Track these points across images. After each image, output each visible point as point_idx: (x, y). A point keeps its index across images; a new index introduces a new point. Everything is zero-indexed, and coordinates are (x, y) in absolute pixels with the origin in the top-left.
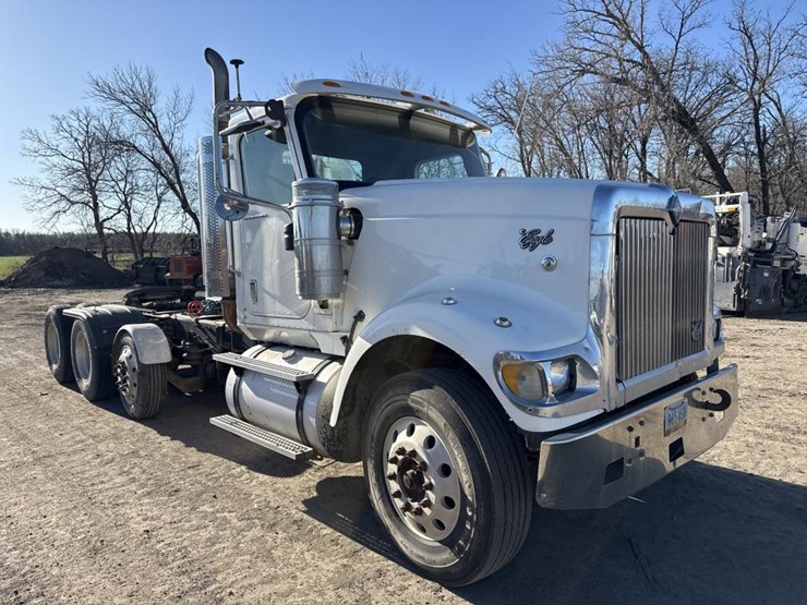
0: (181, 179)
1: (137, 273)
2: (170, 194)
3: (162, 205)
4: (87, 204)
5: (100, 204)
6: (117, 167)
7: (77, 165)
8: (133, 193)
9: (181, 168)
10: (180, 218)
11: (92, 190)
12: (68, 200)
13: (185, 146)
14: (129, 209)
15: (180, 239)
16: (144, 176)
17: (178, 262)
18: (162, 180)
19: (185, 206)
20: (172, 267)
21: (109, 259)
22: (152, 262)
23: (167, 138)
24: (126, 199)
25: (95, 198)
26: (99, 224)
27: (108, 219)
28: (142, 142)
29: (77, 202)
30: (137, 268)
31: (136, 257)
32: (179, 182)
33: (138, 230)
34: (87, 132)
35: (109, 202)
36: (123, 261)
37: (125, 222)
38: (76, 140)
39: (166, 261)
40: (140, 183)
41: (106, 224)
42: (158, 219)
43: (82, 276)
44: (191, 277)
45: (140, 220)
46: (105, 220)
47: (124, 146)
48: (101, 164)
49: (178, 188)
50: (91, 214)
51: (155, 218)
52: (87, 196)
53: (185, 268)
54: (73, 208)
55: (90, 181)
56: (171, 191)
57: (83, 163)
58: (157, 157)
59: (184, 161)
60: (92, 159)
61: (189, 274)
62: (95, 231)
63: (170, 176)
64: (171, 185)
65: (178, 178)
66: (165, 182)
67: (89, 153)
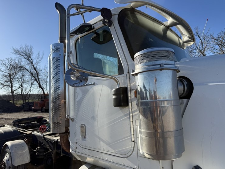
0: (39, 77)
1: (23, 107)
2: (35, 82)
3: (33, 86)
4: (9, 86)
5: (13, 86)
6: (19, 75)
7: (6, 74)
8: (24, 82)
9: (39, 75)
10: (38, 89)
11: (11, 82)
12: (3, 85)
13: (41, 68)
14: (22, 87)
15: (38, 96)
16: (28, 77)
17: (37, 103)
18: (33, 78)
19: (40, 86)
20: (34, 105)
21: (15, 102)
22: (28, 104)
23: (35, 66)
24: (21, 84)
25: (12, 84)
26: (12, 92)
27: (15, 90)
28: (28, 67)
29: (6, 85)
30: (23, 106)
31: (23, 102)
32: (38, 79)
33: (25, 93)
34: (11, 64)
35: (16, 85)
36: (19, 103)
37: (21, 91)
38: (7, 67)
39: (33, 103)
40: (26, 79)
41: (14, 92)
42: (31, 90)
43: (5, 109)
44: (40, 108)
45: (26, 90)
46: (14, 91)
47: (22, 68)
48: (14, 74)
49: (38, 80)
50: (10, 89)
51: (30, 90)
52: (9, 83)
53: (39, 105)
54: (4, 87)
55: (10, 79)
56: (36, 81)
57: (9, 74)
58: (32, 71)
59: (40, 72)
62: (11, 94)
63: (36, 76)
64: (36, 80)
66: (34, 79)
67: (11, 71)
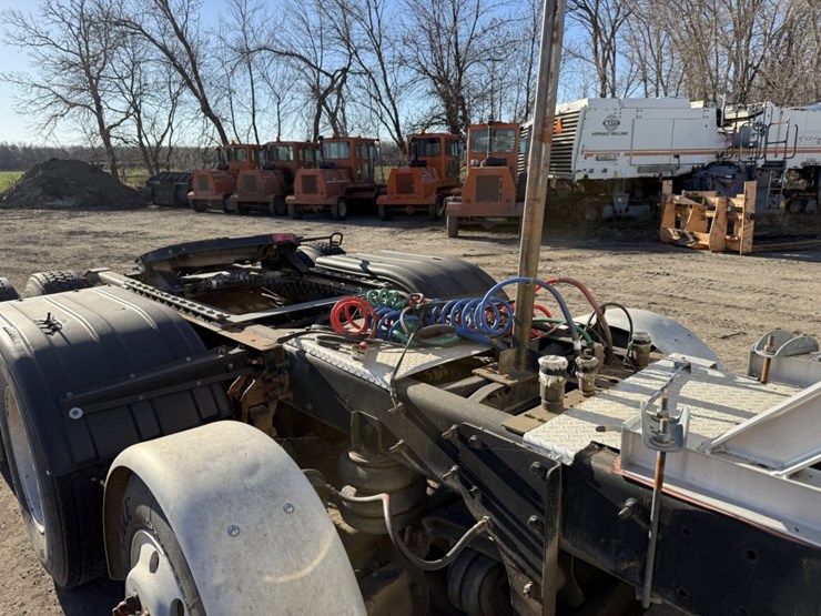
0: (200, 72)
1: (153, 191)
3: (178, 109)
4: (89, 107)
5: (105, 106)
7: (71, 57)
8: (141, 93)
9: (199, 60)
10: (200, 124)
11: (94, 90)
12: (66, 102)
13: (205, 26)
14: (139, 112)
15: (202, 154)
16: (154, 71)
17: (203, 179)
18: (177, 76)
19: (206, 109)
20: (195, 184)
21: (120, 174)
22: (170, 179)
23: (180, 21)
24: (134, 101)
25: (98, 100)
26: (105, 133)
27: (115, 126)
28: (151, 25)
29: (75, 105)
30: (153, 185)
31: (151, 172)
32: (197, 78)
33: (153, 142)
34: (82, 14)
35: (115, 105)
36: (135, 177)
37: (135, 129)
38: (70, 25)
39: (188, 177)
40: (150, 81)
41: (112, 133)
42: (174, 125)
43: (87, 195)
44: (220, 197)
45: (153, 125)
46: (111, 127)
47: (129, 29)
48: (102, 55)
49: (196, 85)
50: (94, 118)
51: (170, 124)
52: (86, 97)
53: (211, 184)
54: (71, 111)
55: (88, 79)
56: (188, 90)
57: (81, 55)
58: (169, 44)
59: (202, 51)
60: (90, 49)
61: (217, 193)
62: (99, 142)
63: (187, 70)
64: (189, 84)
65: (196, 72)
66: (181, 77)
67: (87, 42)
